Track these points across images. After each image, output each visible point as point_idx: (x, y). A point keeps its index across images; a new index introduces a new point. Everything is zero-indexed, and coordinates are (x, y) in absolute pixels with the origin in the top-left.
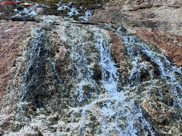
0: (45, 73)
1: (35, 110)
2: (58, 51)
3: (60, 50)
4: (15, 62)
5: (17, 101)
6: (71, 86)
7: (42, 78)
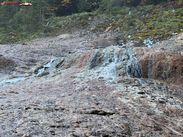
4: (89, 59)
5: (88, 67)
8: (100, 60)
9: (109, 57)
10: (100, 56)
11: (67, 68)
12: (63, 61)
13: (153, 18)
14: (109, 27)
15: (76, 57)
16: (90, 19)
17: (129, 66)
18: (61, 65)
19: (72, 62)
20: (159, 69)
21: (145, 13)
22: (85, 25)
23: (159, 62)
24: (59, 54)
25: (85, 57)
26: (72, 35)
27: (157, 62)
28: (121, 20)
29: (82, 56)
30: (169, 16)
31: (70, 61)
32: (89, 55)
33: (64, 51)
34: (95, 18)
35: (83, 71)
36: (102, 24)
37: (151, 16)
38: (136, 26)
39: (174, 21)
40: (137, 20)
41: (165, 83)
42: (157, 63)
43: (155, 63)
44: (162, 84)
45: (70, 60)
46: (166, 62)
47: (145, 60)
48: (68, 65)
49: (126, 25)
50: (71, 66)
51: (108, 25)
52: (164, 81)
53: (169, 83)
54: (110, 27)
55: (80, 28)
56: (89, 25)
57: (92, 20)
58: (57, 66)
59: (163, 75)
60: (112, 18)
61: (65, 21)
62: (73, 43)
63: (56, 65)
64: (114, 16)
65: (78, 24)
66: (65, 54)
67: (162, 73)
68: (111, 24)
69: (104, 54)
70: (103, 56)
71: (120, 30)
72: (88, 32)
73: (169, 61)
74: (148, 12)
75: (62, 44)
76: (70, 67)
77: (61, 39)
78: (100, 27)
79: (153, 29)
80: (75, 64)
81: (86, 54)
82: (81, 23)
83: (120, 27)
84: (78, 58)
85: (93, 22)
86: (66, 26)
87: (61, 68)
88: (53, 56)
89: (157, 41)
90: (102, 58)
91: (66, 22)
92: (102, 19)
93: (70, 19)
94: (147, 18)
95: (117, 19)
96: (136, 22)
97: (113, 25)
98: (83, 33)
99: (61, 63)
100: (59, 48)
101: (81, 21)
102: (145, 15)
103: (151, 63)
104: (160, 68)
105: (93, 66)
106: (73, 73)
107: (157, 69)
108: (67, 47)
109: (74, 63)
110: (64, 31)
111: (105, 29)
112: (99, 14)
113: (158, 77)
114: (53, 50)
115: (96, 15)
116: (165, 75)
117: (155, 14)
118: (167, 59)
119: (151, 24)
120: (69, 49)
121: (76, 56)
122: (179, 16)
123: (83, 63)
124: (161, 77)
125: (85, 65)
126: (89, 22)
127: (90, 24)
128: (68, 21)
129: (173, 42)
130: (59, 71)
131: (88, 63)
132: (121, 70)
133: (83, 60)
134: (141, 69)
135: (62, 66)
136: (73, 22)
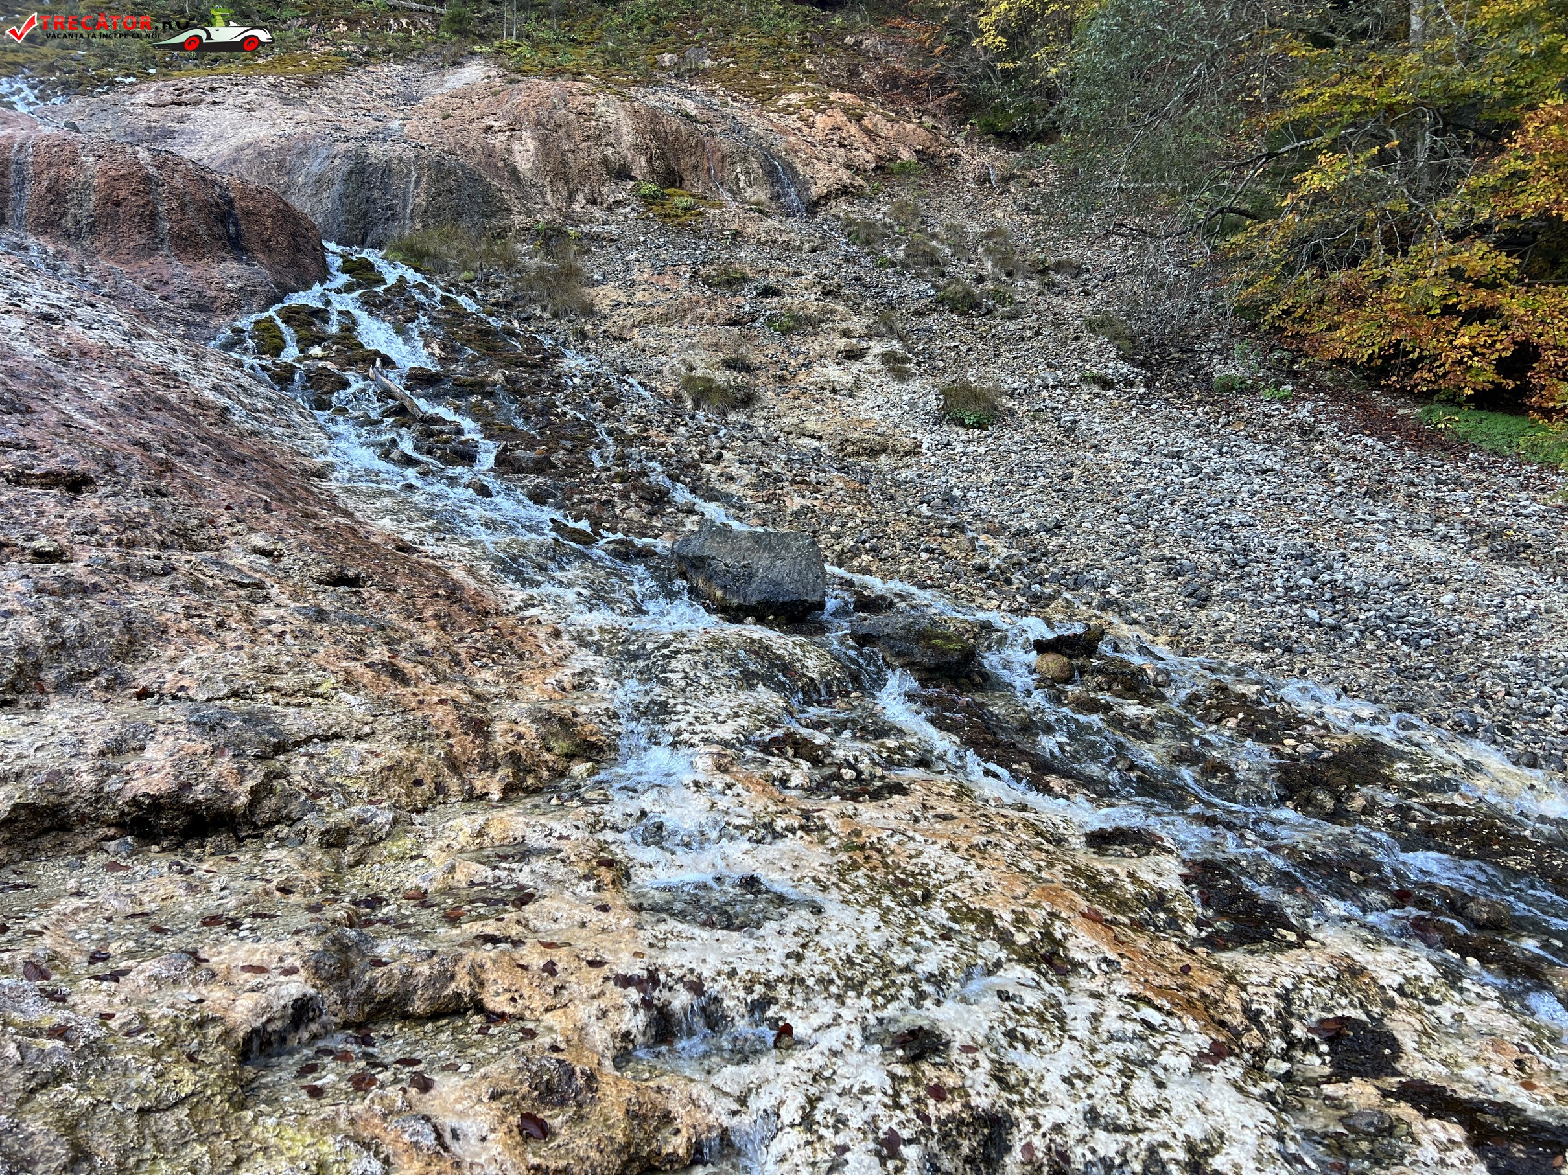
20: (50, 197)
23: (52, 173)
27: (45, 172)
41: (75, 254)
42: (44, 176)
43: (38, 174)
44: (63, 255)
46: (81, 178)
52: (71, 244)
53: (89, 254)
59: (68, 223)
67: (65, 214)
73: (92, 177)
79: (42, 44)
89: (55, 95)
103: (20, 171)
104: (57, 195)
107: (43, 198)
113: (47, 225)
116: (77, 223)
118: (82, 167)
124: (60, 227)
129: (116, 109)
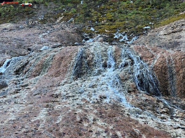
0: (82, 66)
1: (77, 79)
2: (89, 57)
3: (90, 56)
4: (70, 62)
5: (70, 76)
6: (93, 70)
7: (81, 68)
8: (88, 64)
9: (103, 60)
10: (88, 58)
11: (35, 76)
12: (26, 64)
13: (109, 9)
14: (60, 17)
15: (48, 58)
16: (35, 7)
17: (138, 76)
18: (23, 70)
19: (43, 67)
21: (99, 3)
22: (30, 14)
24: (14, 51)
25: (62, 58)
26: (18, 25)
27: (181, 70)
28: (73, 10)
29: (57, 57)
30: (129, 7)
31: (39, 65)
32: (70, 56)
33: (20, 46)
34: (42, 6)
35: (66, 82)
36: (51, 14)
37: (108, 7)
38: (92, 16)
39: (136, 14)
40: (93, 10)
42: (181, 72)
43: (178, 72)
45: (40, 63)
47: (161, 66)
48: (36, 71)
49: (81, 16)
50: (42, 73)
51: (59, 15)
54: (62, 18)
55: (25, 17)
56: (35, 14)
57: (38, 9)
58: (17, 72)
60: (63, 7)
61: (5, 8)
62: (29, 35)
63: (15, 70)
64: (64, 4)
65: (22, 13)
66: (23, 52)
68: (62, 14)
69: (93, 54)
70: (93, 58)
71: (75, 21)
72: (36, 22)
74: (103, 3)
75: (15, 37)
76: (39, 73)
77: (6, 29)
78: (49, 17)
80: (47, 69)
81: (64, 54)
82: (26, 11)
83: (74, 17)
84: (52, 59)
85: (40, 11)
86: (7, 15)
87: (25, 76)
88: (6, 54)
90: (91, 61)
91: (7, 9)
92: (50, 8)
93: (12, 6)
94: (103, 9)
95: (68, 9)
96: (92, 12)
97: (65, 15)
98: (30, 23)
99: (23, 67)
100: (12, 42)
101: (25, 9)
102: (100, 5)
105: (78, 75)
106: (51, 86)
107: (182, 82)
108: (23, 41)
109: (46, 67)
110: (5, 19)
111: (56, 19)
112: (46, 2)
114: (5, 45)
115: (42, 3)
117: (111, 4)
119: (110, 15)
120: (28, 45)
121: (47, 56)
122: (140, 8)
123: (62, 68)
125: (65, 72)
126: (34, 10)
127: (36, 12)
128: (9, 8)
130: (23, 80)
131: (70, 69)
132: (129, 83)
133: (60, 64)
134: (157, 81)
135: (26, 72)
136: (16, 10)
